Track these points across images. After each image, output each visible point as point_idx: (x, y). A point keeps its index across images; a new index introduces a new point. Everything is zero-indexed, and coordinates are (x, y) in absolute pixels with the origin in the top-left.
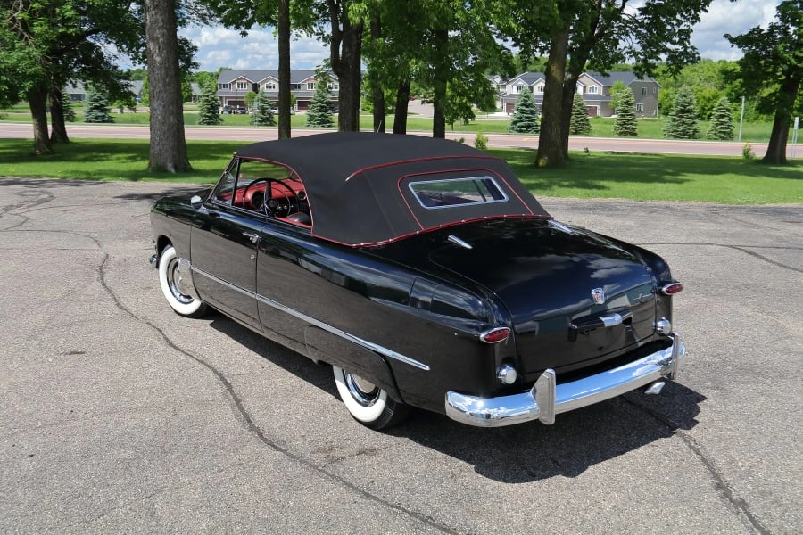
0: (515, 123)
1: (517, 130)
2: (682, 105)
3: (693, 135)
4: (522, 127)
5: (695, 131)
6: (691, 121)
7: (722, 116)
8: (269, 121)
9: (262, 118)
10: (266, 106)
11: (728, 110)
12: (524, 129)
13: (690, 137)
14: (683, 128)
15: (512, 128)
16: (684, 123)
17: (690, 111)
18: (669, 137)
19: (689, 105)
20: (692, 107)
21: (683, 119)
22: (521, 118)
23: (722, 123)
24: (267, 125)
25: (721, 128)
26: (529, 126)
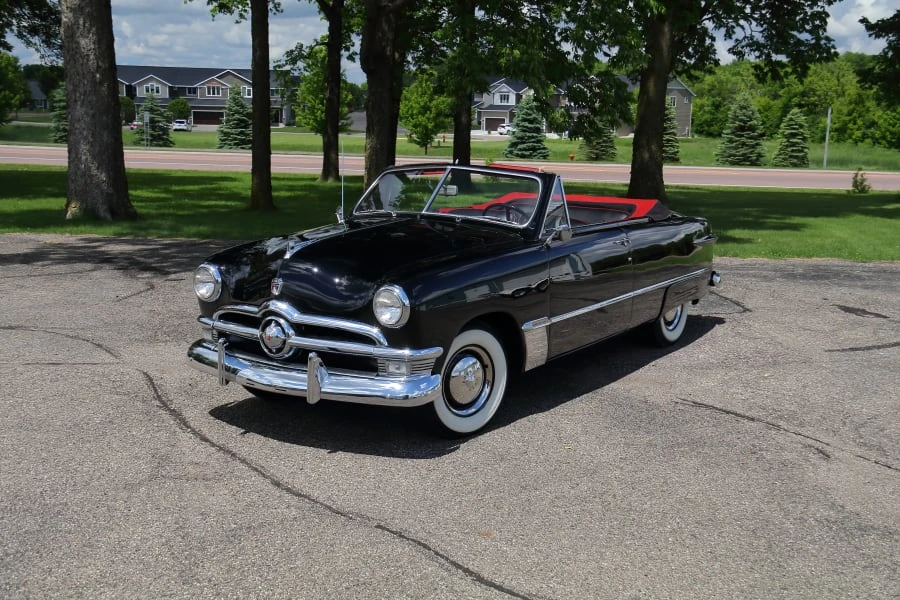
0: (514, 145)
1: (517, 155)
2: (741, 120)
3: (755, 162)
4: (525, 150)
5: (760, 155)
6: (754, 142)
7: (794, 135)
8: (163, 139)
9: (152, 135)
10: (158, 118)
11: (801, 126)
12: (528, 153)
13: (754, 164)
14: (742, 151)
15: (511, 152)
16: (744, 144)
17: (752, 129)
18: (724, 163)
19: (751, 120)
20: (755, 122)
21: (743, 139)
22: (522, 138)
23: (794, 144)
24: (160, 146)
25: (793, 151)
26: (534, 149)
